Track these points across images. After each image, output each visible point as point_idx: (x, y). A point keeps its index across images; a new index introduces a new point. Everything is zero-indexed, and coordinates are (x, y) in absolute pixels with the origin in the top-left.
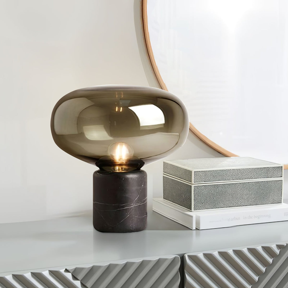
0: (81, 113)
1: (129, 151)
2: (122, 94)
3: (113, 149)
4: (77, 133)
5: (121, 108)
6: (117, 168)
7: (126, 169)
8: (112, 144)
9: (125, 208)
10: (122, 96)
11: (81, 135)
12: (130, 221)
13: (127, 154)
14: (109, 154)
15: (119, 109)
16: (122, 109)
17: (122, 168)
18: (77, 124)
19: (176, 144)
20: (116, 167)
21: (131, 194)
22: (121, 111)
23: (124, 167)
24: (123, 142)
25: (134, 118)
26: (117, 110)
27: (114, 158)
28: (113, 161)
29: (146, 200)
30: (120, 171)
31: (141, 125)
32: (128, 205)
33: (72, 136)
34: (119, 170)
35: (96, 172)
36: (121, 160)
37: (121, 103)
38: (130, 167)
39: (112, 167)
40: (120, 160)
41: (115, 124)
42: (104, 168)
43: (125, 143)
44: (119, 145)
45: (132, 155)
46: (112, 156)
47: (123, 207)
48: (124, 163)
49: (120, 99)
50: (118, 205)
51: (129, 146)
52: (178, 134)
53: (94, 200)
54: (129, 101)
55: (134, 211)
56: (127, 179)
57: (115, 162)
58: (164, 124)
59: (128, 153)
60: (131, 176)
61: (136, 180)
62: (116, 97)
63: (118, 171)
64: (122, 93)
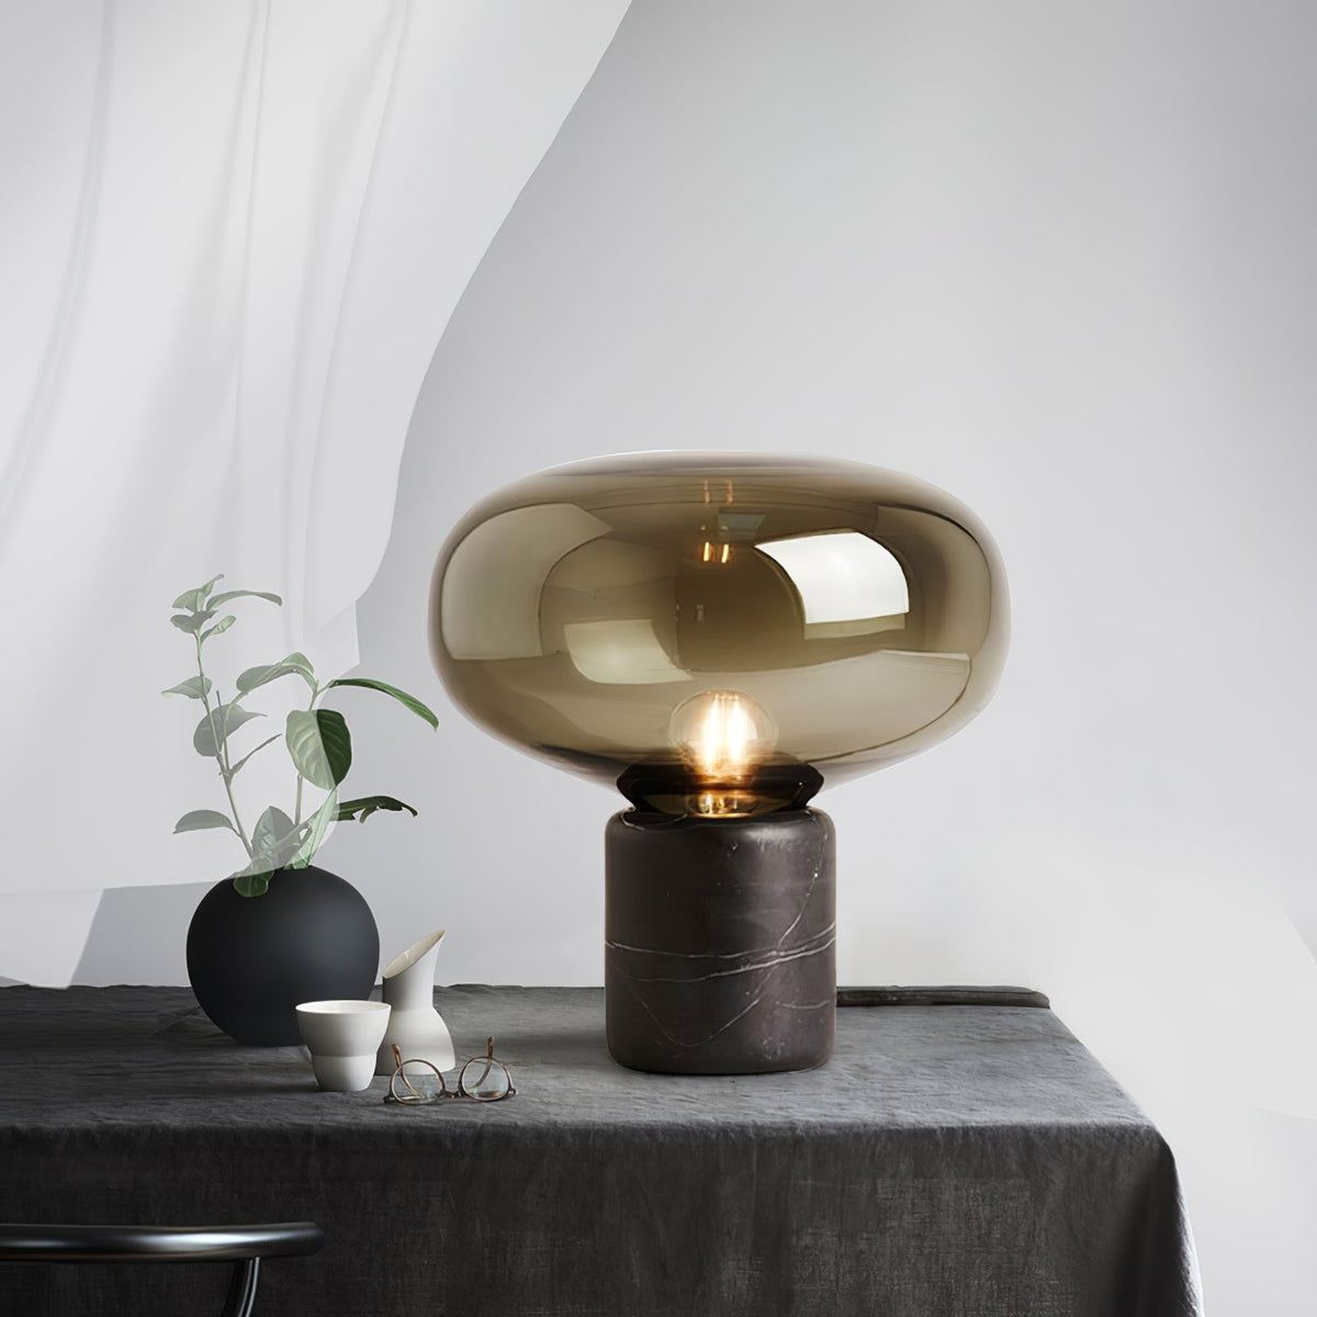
0: (558, 566)
1: (760, 730)
2: (730, 487)
3: (690, 718)
4: (538, 652)
5: (726, 548)
6: (708, 800)
7: (746, 805)
8: (687, 701)
9: (742, 970)
10: (731, 499)
11: (555, 665)
12: (764, 1026)
13: (750, 742)
14: (673, 742)
15: (717, 554)
16: (730, 552)
17: (728, 802)
18: (539, 615)
19: (957, 700)
20: (702, 797)
21: (765, 912)
22: (724, 559)
23: (737, 795)
24: (733, 693)
25: (779, 590)
26: (706, 558)
27: (697, 757)
28: (692, 769)
29: (831, 935)
30: (722, 814)
31: (808, 620)
32: (755, 955)
33: (518, 667)
34: (716, 809)
35: (618, 819)
36: (725, 768)
37: (725, 528)
38: (761, 798)
39: (687, 798)
40: (718, 767)
41: (700, 614)
42: (653, 800)
43: (743, 696)
44: (716, 703)
45: (773, 746)
46: (688, 751)
47: (735, 964)
48: (739, 778)
49: (722, 511)
50: (710, 955)
51: (759, 709)
52: (965, 657)
53: (611, 937)
54: (759, 519)
55: (778, 980)
56: (750, 848)
57: (699, 777)
58: (906, 615)
59: (755, 737)
60: (766, 835)
61: (789, 850)
62: (703, 502)
63: (711, 815)
64: (730, 482)
